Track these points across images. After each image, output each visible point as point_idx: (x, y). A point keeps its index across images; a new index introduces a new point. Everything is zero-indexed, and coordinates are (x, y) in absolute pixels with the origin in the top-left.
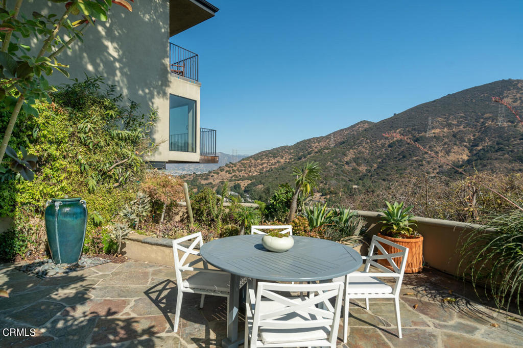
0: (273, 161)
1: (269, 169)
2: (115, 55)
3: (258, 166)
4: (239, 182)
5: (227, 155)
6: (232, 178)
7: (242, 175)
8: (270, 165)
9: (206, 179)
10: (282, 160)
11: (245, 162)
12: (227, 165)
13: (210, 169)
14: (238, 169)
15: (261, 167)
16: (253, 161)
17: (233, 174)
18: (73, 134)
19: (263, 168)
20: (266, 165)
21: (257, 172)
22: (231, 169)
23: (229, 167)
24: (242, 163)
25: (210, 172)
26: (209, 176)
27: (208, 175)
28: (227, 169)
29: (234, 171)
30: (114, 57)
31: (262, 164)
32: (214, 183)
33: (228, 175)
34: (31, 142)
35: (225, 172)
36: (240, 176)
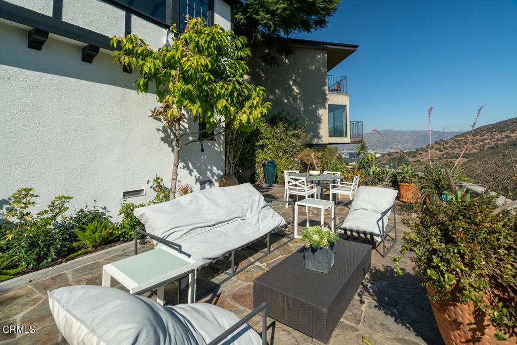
0: (500, 136)
1: (493, 145)
2: (298, 91)
3: (477, 143)
4: (452, 160)
5: (438, 133)
6: (443, 155)
7: (455, 152)
8: (494, 141)
9: (414, 157)
10: (512, 135)
11: (460, 139)
12: (436, 143)
13: (418, 147)
14: (450, 147)
15: (481, 143)
16: (470, 138)
17: (444, 152)
18: (273, 135)
19: (485, 144)
20: (488, 141)
21: (476, 149)
22: (442, 147)
23: (439, 144)
24: (455, 140)
25: (417, 150)
26: (417, 153)
27: (415, 153)
28: (437, 146)
29: (445, 148)
30: (297, 93)
31: (483, 141)
32: (422, 161)
33: (438, 152)
34: (260, 139)
35: (435, 150)
36: (453, 153)
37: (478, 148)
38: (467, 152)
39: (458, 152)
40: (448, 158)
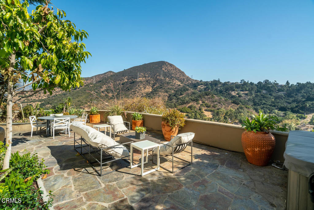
0: (57, 90)
1: (54, 95)
4: (31, 103)
6: (24, 100)
7: (33, 99)
8: (55, 93)
15: (48, 94)
21: (45, 96)
36: (32, 99)
37: (46, 96)
38: (40, 98)
39: (35, 98)
40: (28, 102)
